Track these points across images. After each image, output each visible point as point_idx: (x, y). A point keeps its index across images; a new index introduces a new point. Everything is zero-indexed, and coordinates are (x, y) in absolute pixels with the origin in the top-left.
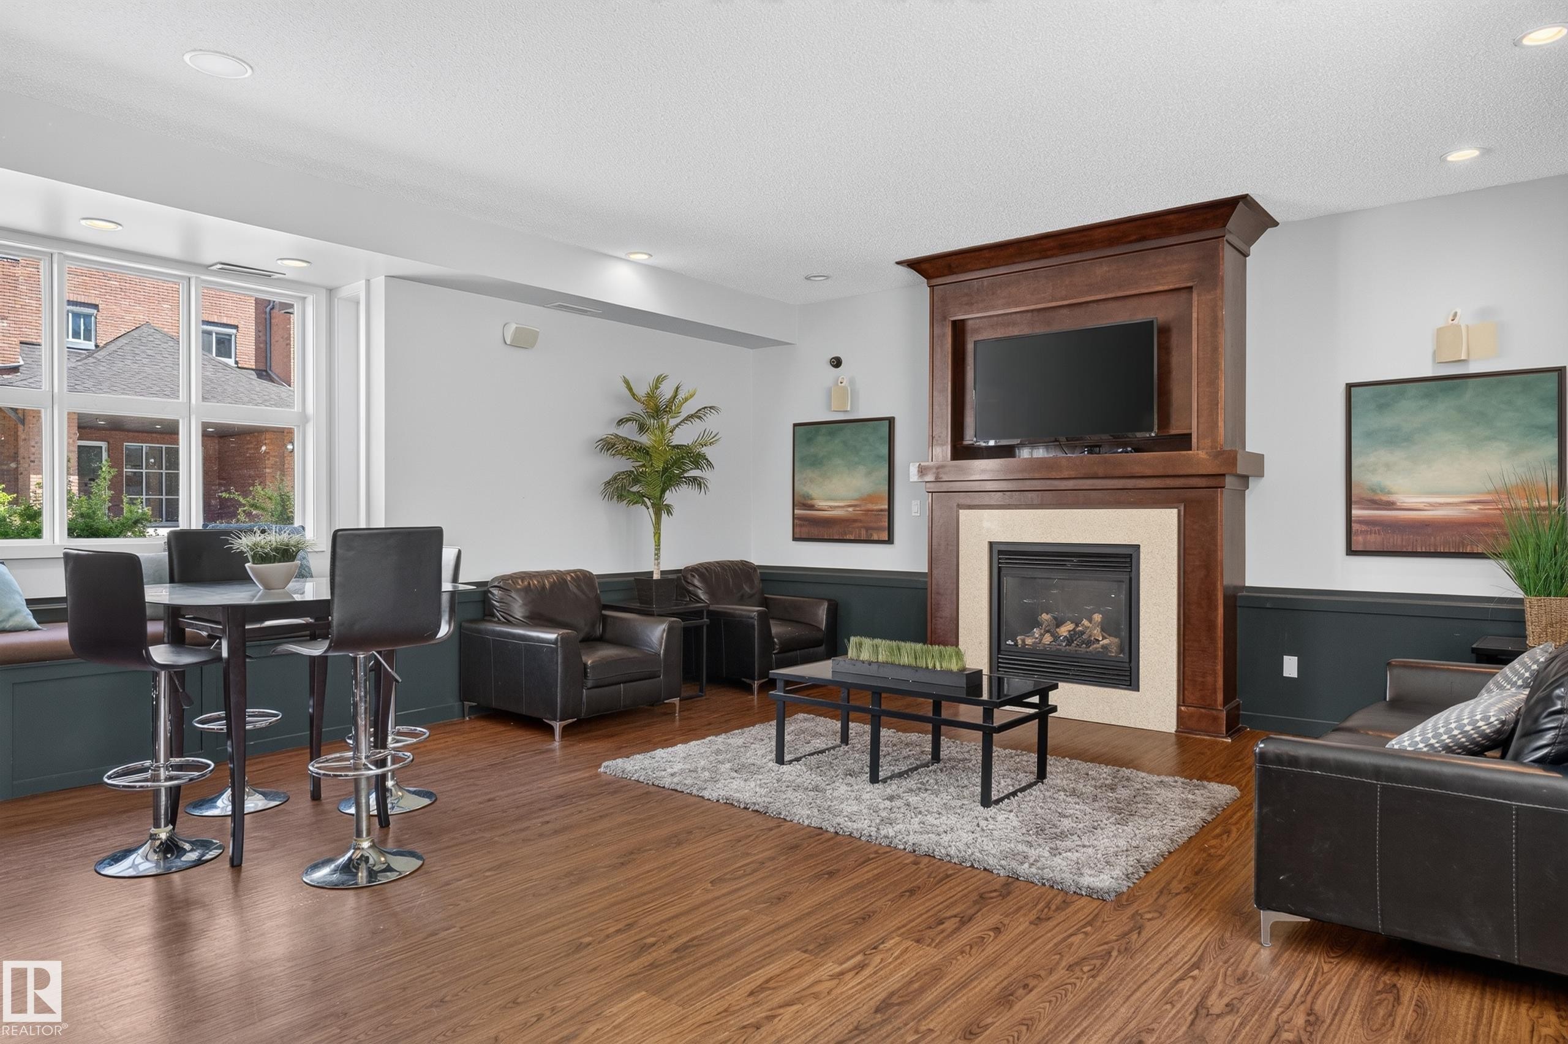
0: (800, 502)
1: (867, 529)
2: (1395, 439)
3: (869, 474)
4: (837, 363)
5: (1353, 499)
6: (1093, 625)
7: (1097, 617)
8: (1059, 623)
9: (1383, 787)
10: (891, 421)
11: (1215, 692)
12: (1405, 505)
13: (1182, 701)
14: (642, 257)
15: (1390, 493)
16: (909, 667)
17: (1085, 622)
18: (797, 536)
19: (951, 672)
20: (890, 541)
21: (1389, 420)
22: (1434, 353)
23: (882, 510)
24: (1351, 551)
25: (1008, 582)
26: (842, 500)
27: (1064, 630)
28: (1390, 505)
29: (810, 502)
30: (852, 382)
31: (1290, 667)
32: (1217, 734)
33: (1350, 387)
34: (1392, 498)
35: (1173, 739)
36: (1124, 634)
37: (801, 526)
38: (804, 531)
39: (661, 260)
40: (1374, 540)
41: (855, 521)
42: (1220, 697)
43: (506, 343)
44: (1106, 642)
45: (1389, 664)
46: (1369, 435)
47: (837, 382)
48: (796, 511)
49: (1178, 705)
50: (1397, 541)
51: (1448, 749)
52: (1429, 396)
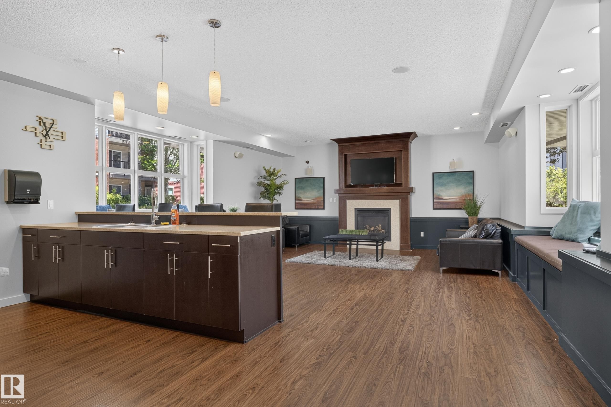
0: (297, 199)
1: (317, 206)
2: (443, 185)
3: (318, 191)
4: (308, 162)
5: (434, 197)
6: (379, 227)
7: (380, 225)
8: (371, 227)
9: (460, 244)
10: (324, 178)
11: (408, 240)
12: (445, 199)
13: (401, 242)
14: (269, 135)
15: (441, 196)
16: (355, 235)
17: (377, 227)
18: (296, 208)
19: (365, 235)
20: (324, 209)
21: (441, 181)
22: (450, 167)
23: (322, 201)
24: (434, 209)
25: (359, 218)
26: (310, 198)
27: (372, 229)
28: (441, 199)
29: (300, 199)
30: (312, 167)
31: (422, 234)
32: (409, 249)
33: (433, 173)
34: (442, 197)
35: (399, 251)
36: (387, 228)
37: (297, 205)
38: (299, 207)
39: (275, 136)
40: (438, 206)
41: (314, 204)
42: (409, 241)
43: (235, 157)
44: (382, 231)
45: (447, 230)
46: (437, 184)
47: (308, 167)
48: (296, 201)
49: (400, 244)
50: (443, 206)
51: (472, 238)
52: (449, 176)
